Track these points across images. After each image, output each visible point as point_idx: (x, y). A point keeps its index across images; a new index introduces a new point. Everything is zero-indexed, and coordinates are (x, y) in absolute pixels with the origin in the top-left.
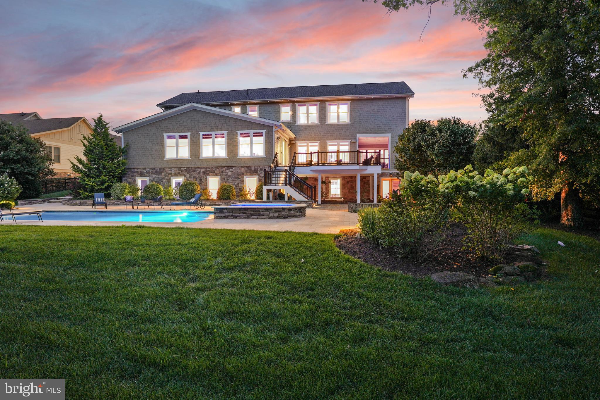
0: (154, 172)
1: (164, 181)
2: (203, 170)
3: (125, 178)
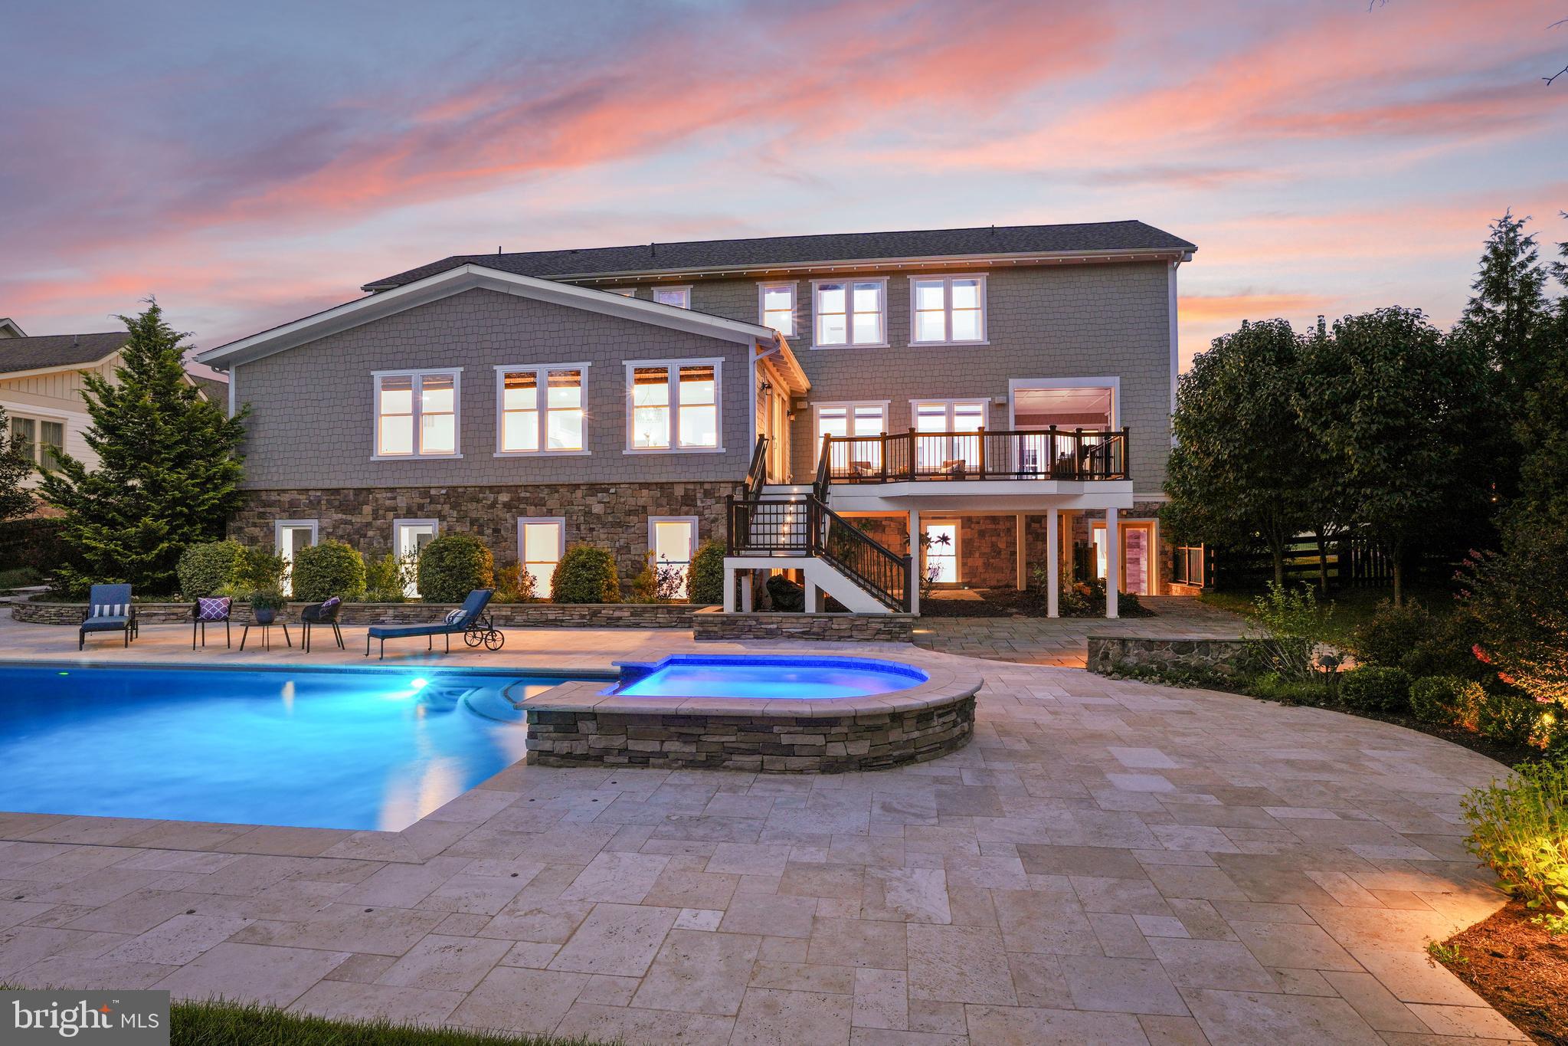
0: (337, 503)
1: (370, 533)
2: (504, 497)
3: (238, 524)
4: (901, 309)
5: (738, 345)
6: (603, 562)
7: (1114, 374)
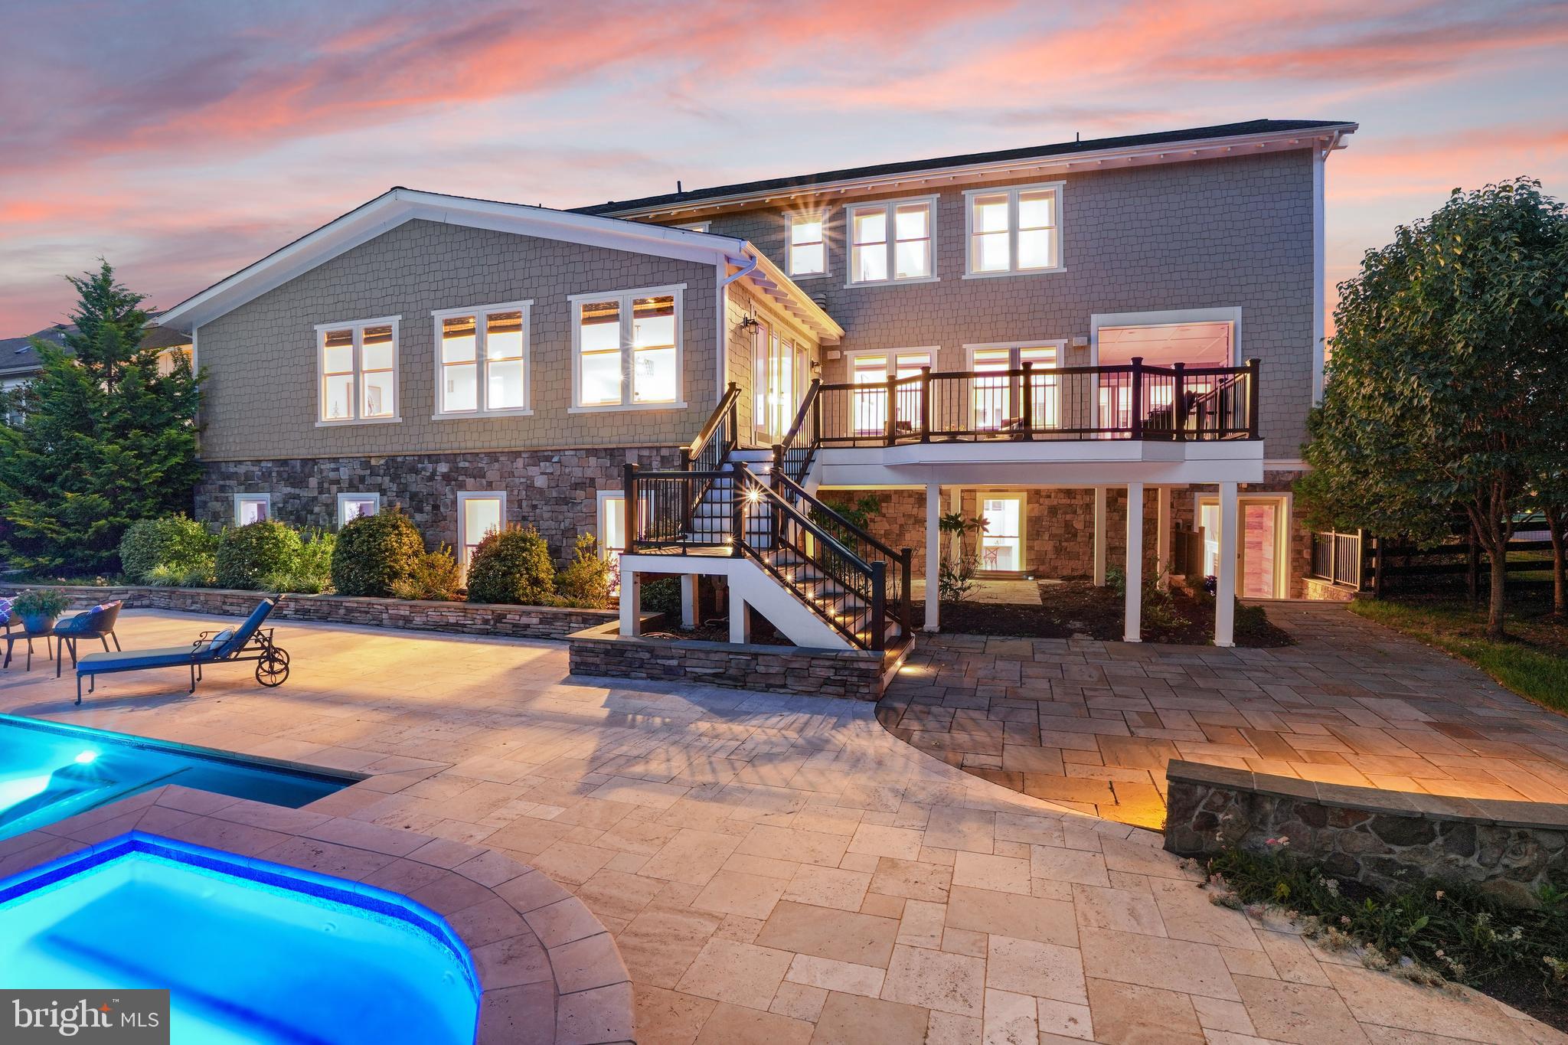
0: (285, 476)
1: (316, 509)
2: (443, 468)
3: (203, 498)
4: (954, 232)
5: (703, 266)
6: (524, 550)
7: (1233, 304)
